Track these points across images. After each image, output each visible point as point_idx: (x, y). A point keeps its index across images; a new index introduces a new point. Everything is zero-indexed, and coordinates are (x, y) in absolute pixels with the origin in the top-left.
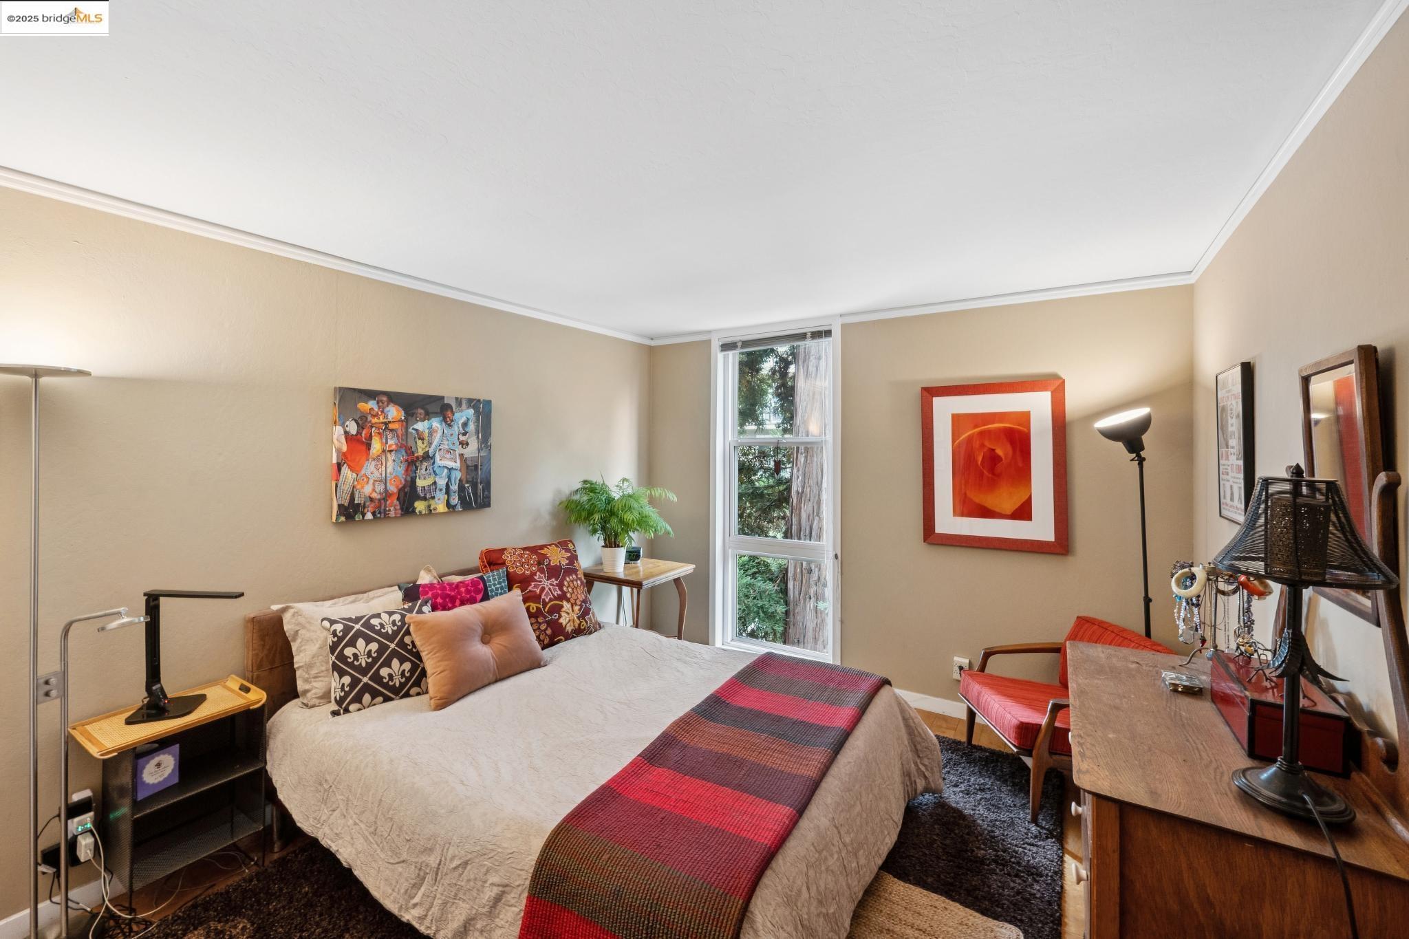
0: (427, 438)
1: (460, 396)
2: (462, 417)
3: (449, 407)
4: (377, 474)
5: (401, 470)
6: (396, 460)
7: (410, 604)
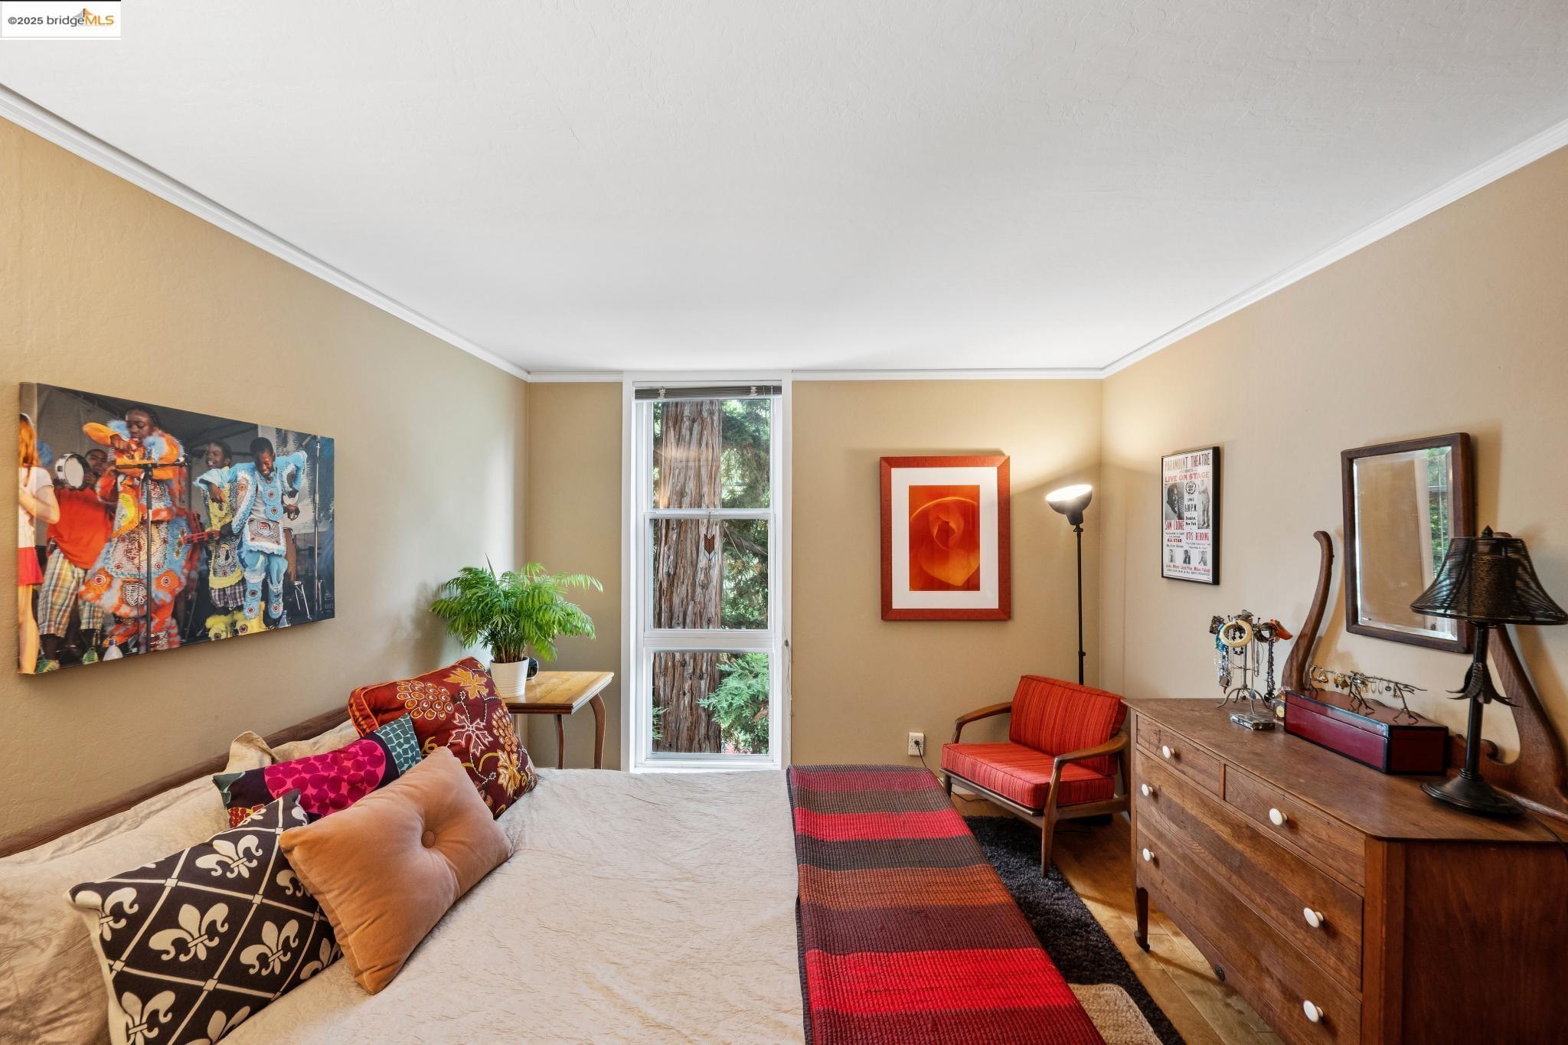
0: (227, 499)
1: (283, 427)
2: (288, 463)
3: (265, 444)
4: (129, 568)
5: (179, 560)
6: (170, 539)
7: (263, 811)
